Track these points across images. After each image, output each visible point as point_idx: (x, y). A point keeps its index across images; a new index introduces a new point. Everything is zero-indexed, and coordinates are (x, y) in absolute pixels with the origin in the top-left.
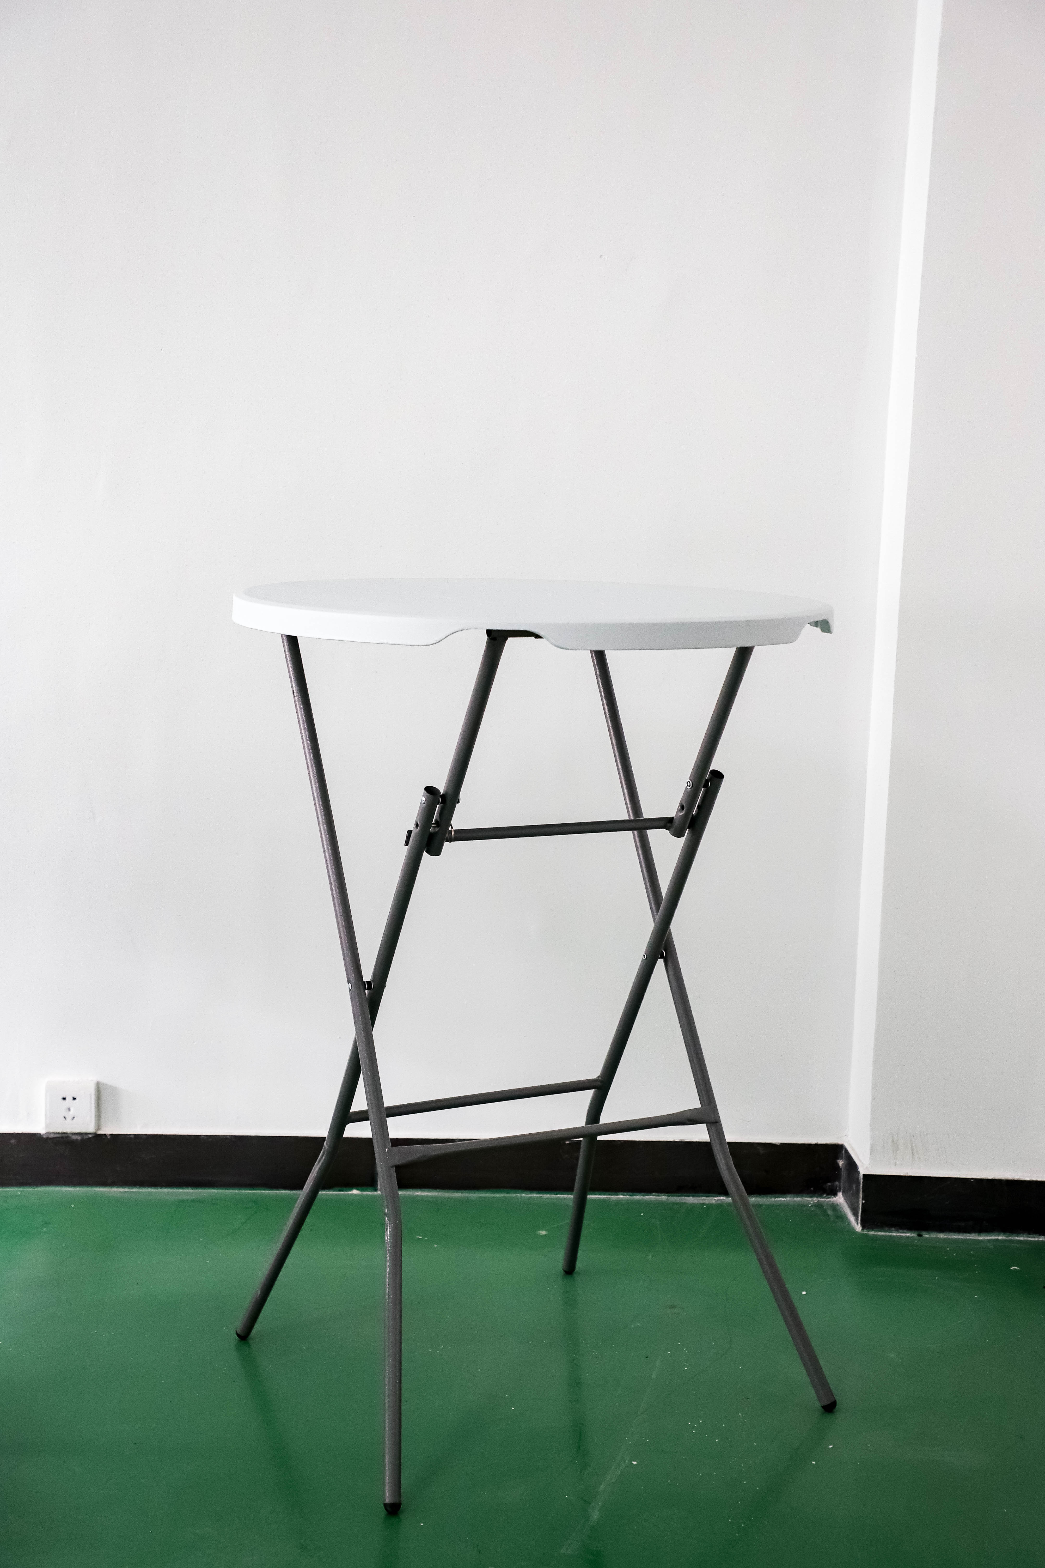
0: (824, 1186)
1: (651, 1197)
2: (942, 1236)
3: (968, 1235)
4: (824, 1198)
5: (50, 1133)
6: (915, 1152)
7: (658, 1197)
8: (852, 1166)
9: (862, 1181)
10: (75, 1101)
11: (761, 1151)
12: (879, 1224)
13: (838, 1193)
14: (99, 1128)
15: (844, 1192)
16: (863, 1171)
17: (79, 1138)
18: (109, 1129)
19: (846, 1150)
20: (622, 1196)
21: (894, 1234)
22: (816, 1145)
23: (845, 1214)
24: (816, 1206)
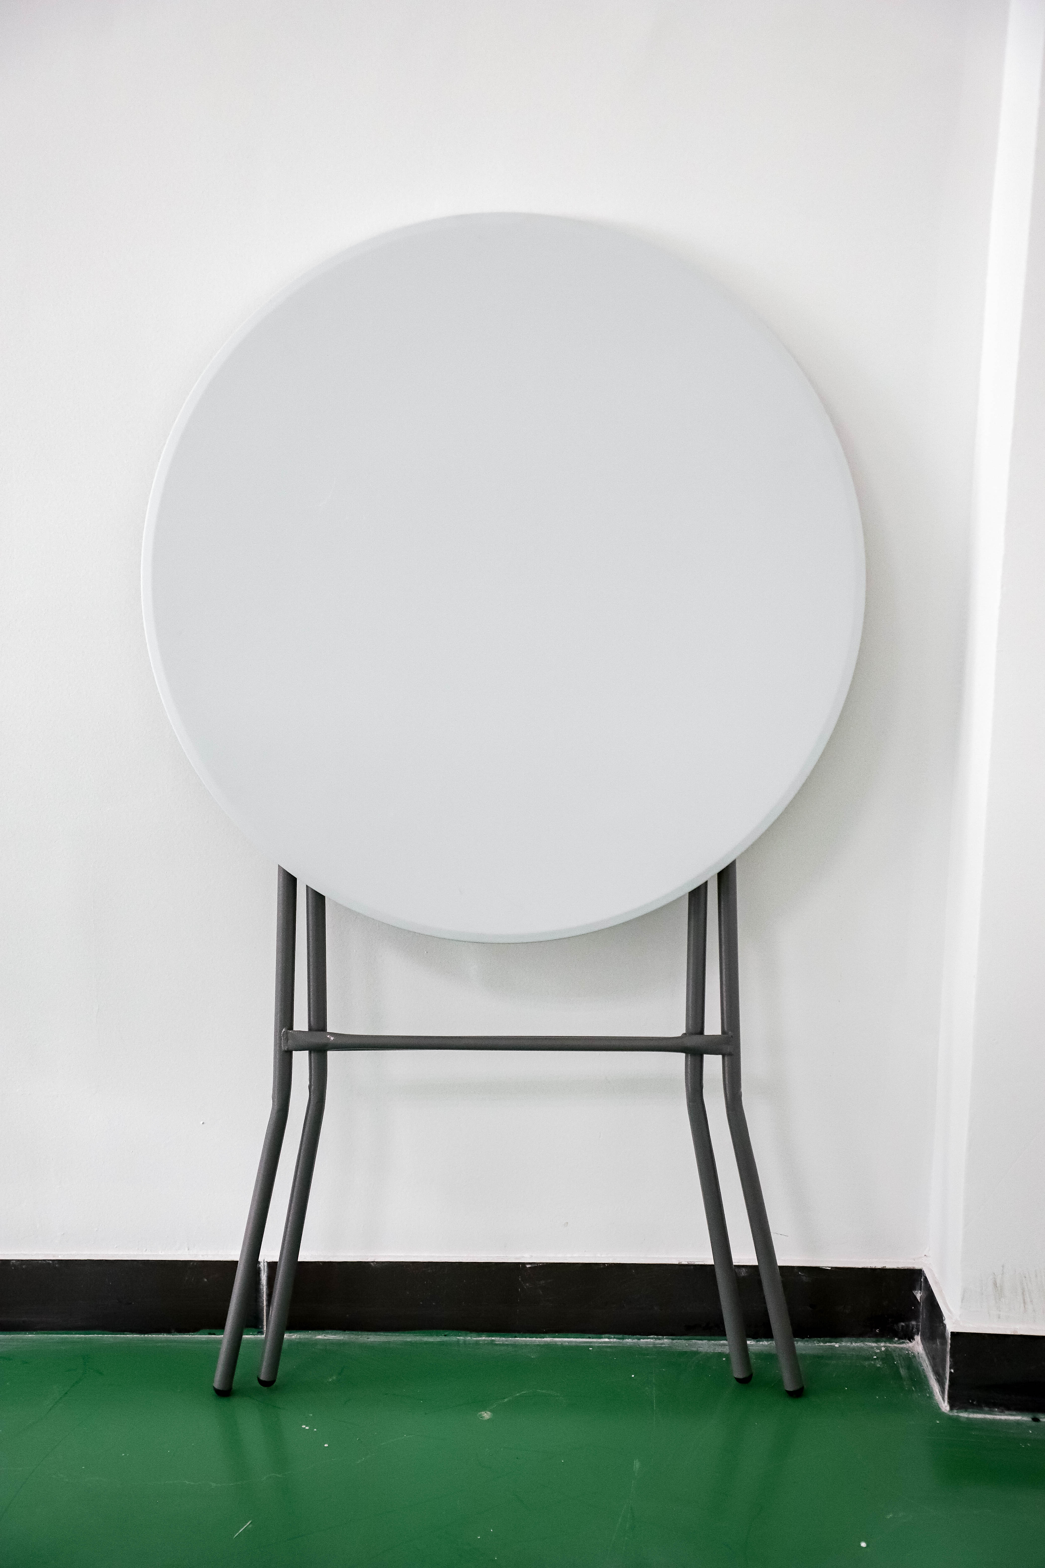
0: (895, 1327)
1: (649, 1340)
4: (895, 1343)
6: (1028, 1300)
7: (658, 1341)
8: (934, 1309)
9: (949, 1337)
12: (975, 1402)
13: (915, 1339)
15: (922, 1339)
16: (949, 1320)
19: (926, 1278)
20: (607, 1340)
21: (998, 1417)
22: (883, 1270)
23: (925, 1376)
24: (883, 1359)
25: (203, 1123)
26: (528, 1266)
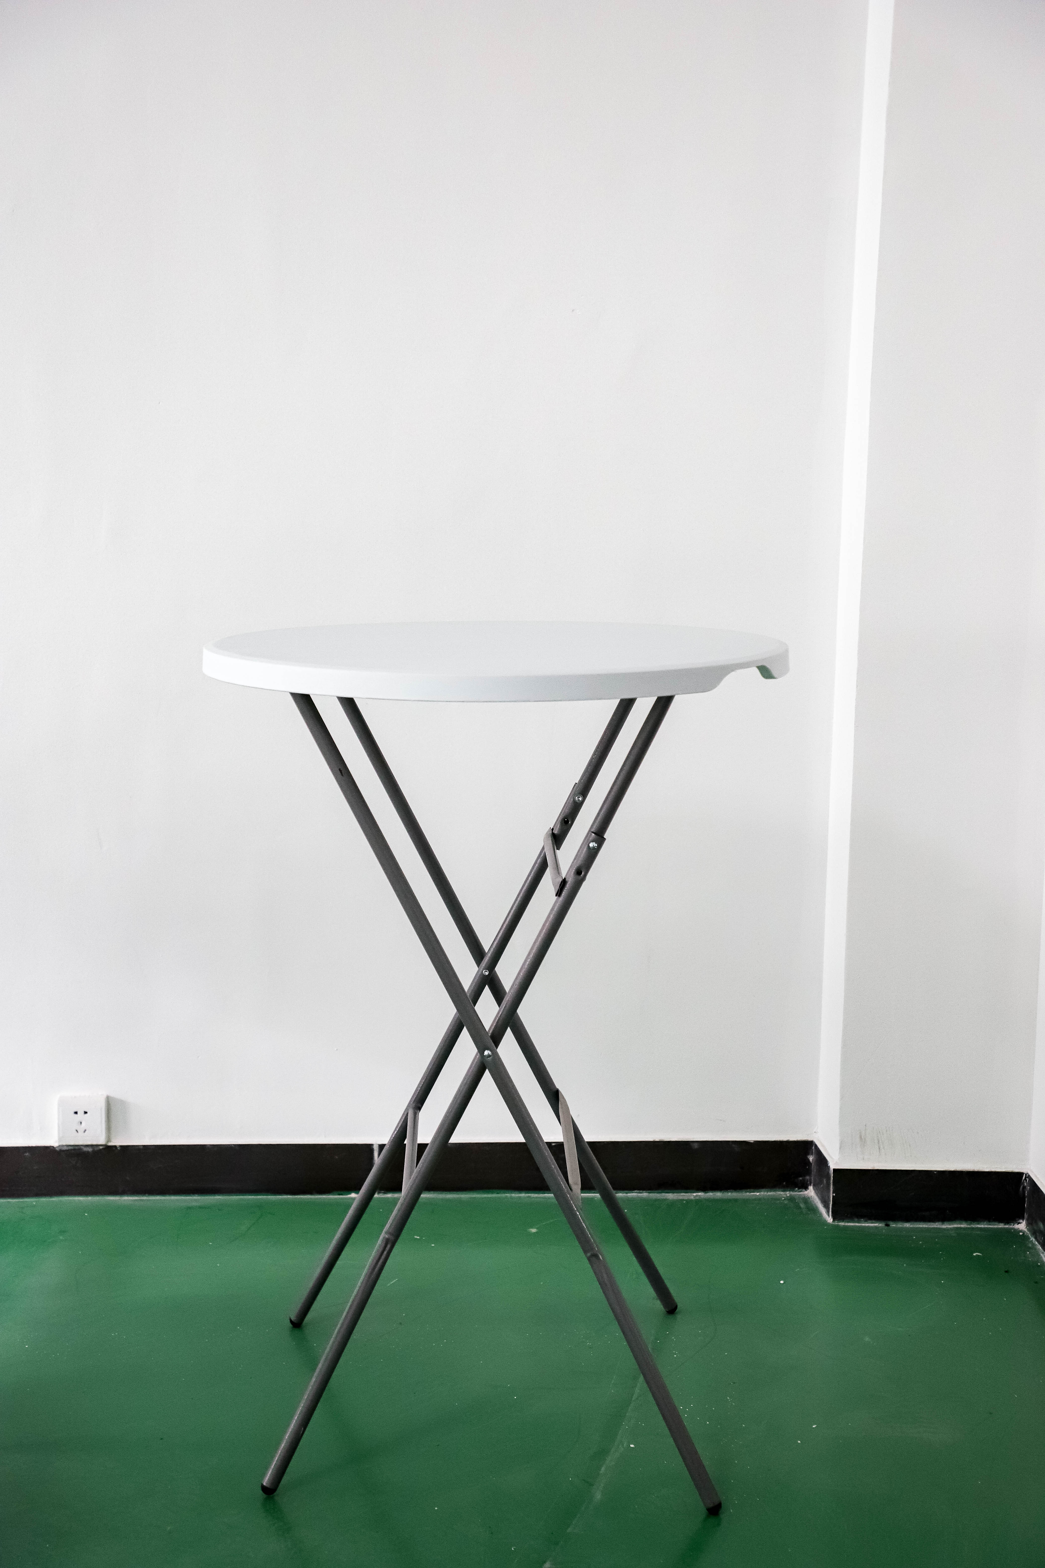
0: (796, 1180)
1: (633, 1194)
2: (907, 1225)
3: (933, 1223)
4: (796, 1192)
5: (63, 1146)
6: (881, 1147)
7: (640, 1195)
8: (822, 1160)
9: (832, 1175)
10: (86, 1115)
11: (736, 1148)
12: (849, 1216)
13: (809, 1187)
14: (109, 1140)
15: (814, 1186)
16: (833, 1165)
17: (90, 1150)
18: (118, 1141)
19: (816, 1146)
21: (863, 1225)
22: (788, 1142)
23: (817, 1207)
24: (788, 1200)
25: (337, 1050)
26: (553, 1144)
